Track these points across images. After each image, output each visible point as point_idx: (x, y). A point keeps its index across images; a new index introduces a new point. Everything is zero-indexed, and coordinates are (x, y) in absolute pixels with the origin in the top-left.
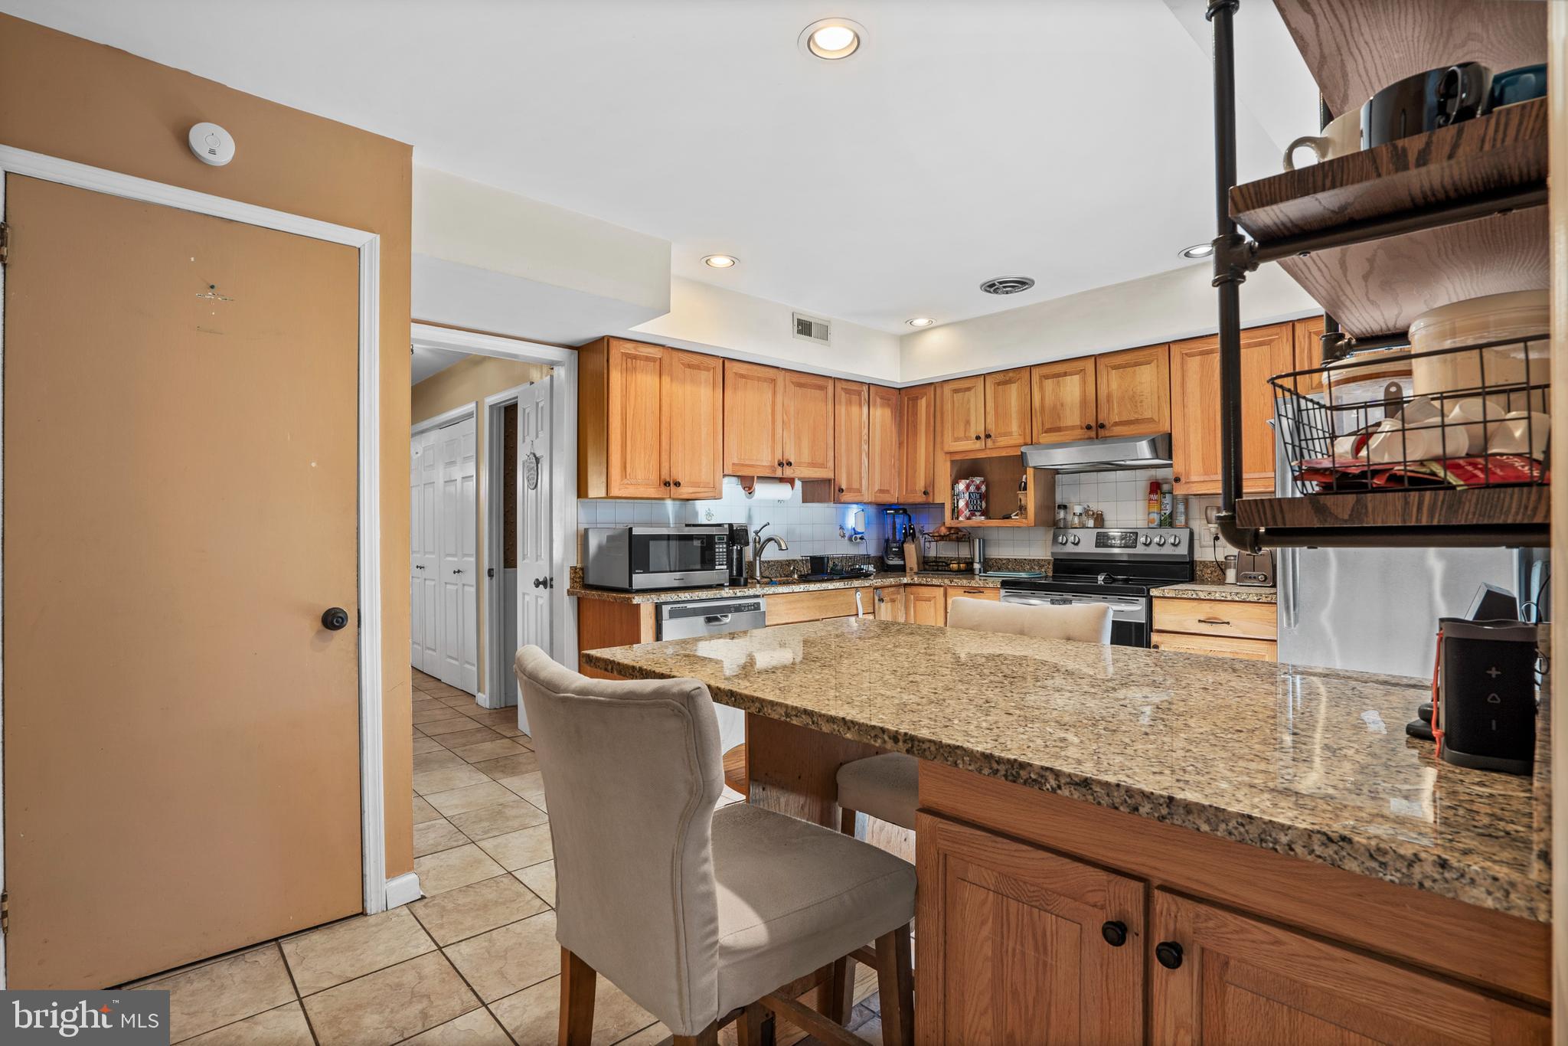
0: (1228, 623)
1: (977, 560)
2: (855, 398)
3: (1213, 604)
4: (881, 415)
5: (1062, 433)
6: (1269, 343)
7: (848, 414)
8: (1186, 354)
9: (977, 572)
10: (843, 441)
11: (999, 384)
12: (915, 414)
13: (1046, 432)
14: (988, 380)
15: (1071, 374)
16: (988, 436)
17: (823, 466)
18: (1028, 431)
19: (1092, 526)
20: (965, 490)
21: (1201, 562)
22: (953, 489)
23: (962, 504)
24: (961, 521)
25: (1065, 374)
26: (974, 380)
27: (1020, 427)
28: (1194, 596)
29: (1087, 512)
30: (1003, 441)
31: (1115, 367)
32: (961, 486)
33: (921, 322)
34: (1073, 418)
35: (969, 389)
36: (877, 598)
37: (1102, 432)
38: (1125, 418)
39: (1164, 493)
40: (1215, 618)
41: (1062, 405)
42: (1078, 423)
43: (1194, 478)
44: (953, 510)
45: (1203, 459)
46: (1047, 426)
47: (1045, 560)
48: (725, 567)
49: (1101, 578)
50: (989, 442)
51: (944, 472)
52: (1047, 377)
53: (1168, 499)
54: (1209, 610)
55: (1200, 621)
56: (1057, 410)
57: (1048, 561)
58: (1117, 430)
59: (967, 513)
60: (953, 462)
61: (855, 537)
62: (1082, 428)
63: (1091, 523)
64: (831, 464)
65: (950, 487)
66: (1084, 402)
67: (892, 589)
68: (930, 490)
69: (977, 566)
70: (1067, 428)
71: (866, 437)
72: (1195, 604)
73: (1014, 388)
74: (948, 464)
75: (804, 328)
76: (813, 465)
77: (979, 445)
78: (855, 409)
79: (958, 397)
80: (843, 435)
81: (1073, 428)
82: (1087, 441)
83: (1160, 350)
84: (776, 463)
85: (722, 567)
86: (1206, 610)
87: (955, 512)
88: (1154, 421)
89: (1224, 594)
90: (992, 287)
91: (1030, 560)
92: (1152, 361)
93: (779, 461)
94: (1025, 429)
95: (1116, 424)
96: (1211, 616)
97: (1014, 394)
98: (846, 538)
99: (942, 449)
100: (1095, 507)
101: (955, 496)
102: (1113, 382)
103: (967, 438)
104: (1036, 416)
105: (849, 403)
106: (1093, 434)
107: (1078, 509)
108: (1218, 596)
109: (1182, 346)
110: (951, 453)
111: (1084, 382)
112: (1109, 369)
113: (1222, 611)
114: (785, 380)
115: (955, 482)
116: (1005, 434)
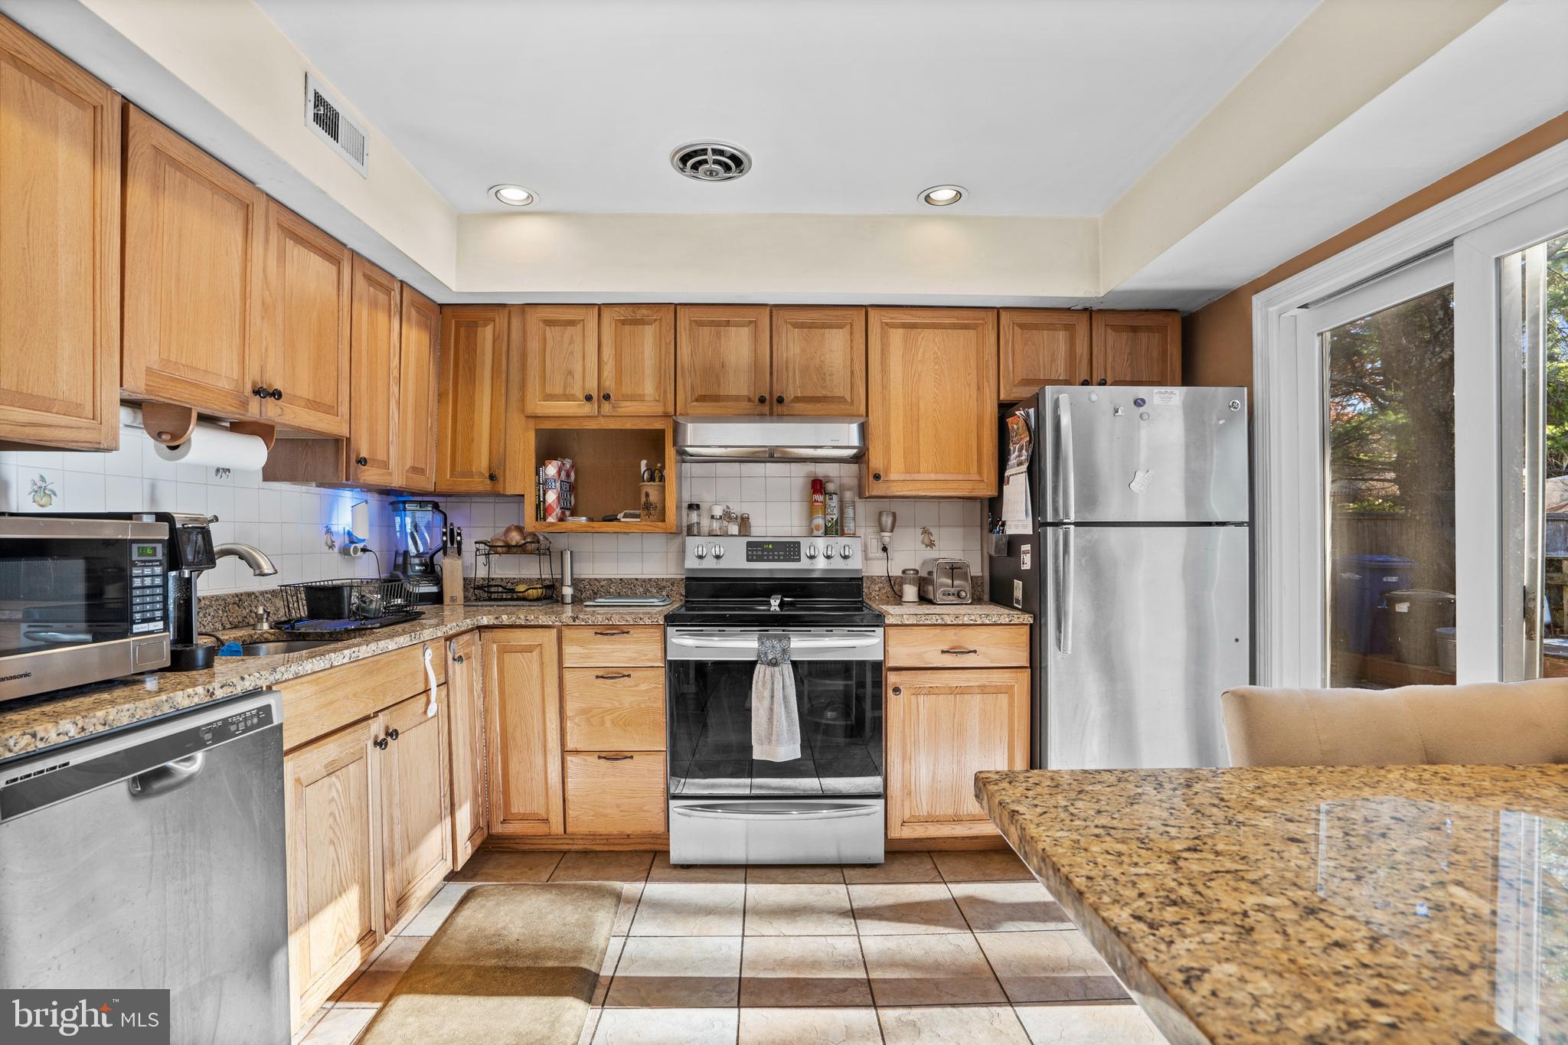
0: (975, 652)
1: (568, 580)
2: (382, 297)
3: (958, 630)
4: (416, 340)
5: (720, 404)
6: (974, 327)
7: (372, 324)
8: (887, 324)
9: (568, 600)
10: (364, 371)
11: (624, 322)
12: (472, 348)
13: (697, 400)
14: (607, 315)
15: (737, 325)
16: (607, 397)
17: (331, 410)
18: (671, 397)
19: (736, 532)
20: (556, 477)
21: (868, 577)
22: (537, 473)
23: (551, 497)
24: (552, 524)
25: (728, 323)
26: (582, 311)
27: (658, 388)
28: (940, 622)
29: (727, 516)
30: (629, 407)
31: (797, 325)
32: (551, 470)
33: (514, 195)
34: (739, 385)
35: (572, 323)
36: (450, 656)
37: (777, 408)
38: (809, 393)
39: (830, 494)
40: (960, 647)
41: (723, 365)
42: (745, 392)
43: (893, 476)
44: (538, 507)
45: (904, 453)
46: (700, 392)
47: (667, 580)
48: (160, 625)
49: (775, 603)
50: (606, 407)
51: (523, 445)
52: (700, 324)
53: (834, 502)
54: (954, 638)
55: (943, 652)
56: (713, 371)
57: (673, 582)
58: (799, 407)
59: (558, 511)
60: (539, 433)
61: (350, 547)
62: (750, 400)
63: (734, 529)
64: (344, 409)
65: (533, 470)
66: (756, 365)
67: (466, 637)
68: (498, 473)
69: (568, 591)
70: (728, 398)
71: (396, 373)
72: (937, 631)
73: (649, 333)
74: (532, 435)
75: (327, 120)
76: (314, 405)
77: (587, 409)
78: (382, 318)
79: (551, 333)
80: (364, 360)
81: (737, 398)
82: (757, 418)
83: (854, 312)
84: (248, 388)
85: (152, 626)
86: (950, 637)
87: (542, 511)
88: (846, 401)
89: (973, 617)
90: (691, 160)
91: (644, 580)
92: (846, 324)
93: (254, 384)
94: (665, 392)
95: (797, 399)
96: (956, 644)
97: (648, 342)
98: (336, 550)
99: (523, 410)
100: (737, 509)
101: (542, 485)
102: (792, 346)
103: (568, 397)
104: (683, 377)
105: (374, 304)
106: (766, 409)
107: (718, 511)
108: (966, 620)
109: (883, 313)
110: (536, 417)
111: (756, 338)
112: (790, 327)
113: (970, 638)
114: (267, 218)
115: (541, 462)
116: (633, 398)
